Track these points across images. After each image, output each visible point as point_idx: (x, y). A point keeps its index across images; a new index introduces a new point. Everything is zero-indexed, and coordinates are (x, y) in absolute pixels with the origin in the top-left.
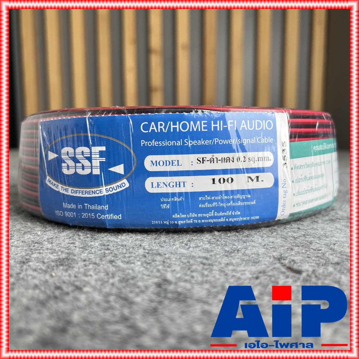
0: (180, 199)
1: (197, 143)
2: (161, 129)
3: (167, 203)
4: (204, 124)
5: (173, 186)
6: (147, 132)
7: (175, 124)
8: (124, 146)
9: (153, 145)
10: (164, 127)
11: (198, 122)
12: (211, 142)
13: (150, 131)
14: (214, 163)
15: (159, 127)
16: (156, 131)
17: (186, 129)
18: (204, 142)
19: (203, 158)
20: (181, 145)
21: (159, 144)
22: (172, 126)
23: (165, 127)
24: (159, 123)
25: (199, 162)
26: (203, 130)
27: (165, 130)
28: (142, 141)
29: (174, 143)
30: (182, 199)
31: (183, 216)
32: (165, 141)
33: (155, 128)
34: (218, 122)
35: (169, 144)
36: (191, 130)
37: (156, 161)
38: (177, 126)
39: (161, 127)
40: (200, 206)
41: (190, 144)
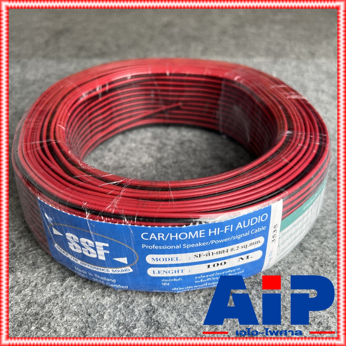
0: (179, 280)
1: (195, 246)
2: (161, 238)
3: (167, 282)
4: (202, 232)
5: (173, 273)
6: (148, 239)
7: (174, 234)
8: (126, 247)
9: (154, 248)
10: (163, 237)
11: (197, 232)
12: (208, 244)
13: (150, 239)
14: (209, 256)
15: (159, 237)
16: (156, 239)
17: (185, 238)
18: (202, 244)
19: (200, 255)
20: (180, 248)
21: (159, 248)
22: (171, 237)
23: (165, 237)
24: (159, 234)
25: (196, 257)
26: (200, 236)
27: (165, 239)
28: (143, 245)
29: (173, 247)
30: (181, 280)
31: (181, 289)
32: (165, 246)
33: (155, 237)
34: (215, 229)
35: (169, 247)
36: (189, 238)
37: (157, 259)
38: (177, 236)
39: (161, 236)
40: (196, 282)
41: (188, 247)
